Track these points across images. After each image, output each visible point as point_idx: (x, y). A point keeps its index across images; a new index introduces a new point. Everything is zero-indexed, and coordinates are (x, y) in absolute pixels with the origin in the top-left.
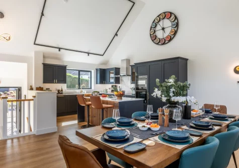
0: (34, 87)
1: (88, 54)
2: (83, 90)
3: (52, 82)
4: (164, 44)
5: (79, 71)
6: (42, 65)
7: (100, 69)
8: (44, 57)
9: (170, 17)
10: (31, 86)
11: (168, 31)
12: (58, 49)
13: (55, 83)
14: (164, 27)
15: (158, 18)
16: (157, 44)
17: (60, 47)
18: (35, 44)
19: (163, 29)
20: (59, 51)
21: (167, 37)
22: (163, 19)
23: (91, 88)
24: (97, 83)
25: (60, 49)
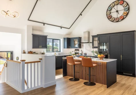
0: (26, 51)
1: (61, 27)
2: (56, 53)
3: (38, 47)
4: (118, 21)
5: (53, 40)
6: (32, 35)
7: (67, 38)
8: (33, 30)
9: (123, 4)
10: (24, 51)
11: (121, 13)
12: (43, 24)
13: (40, 48)
14: (118, 10)
15: (113, 4)
16: (112, 21)
17: (44, 22)
18: (28, 20)
19: (117, 11)
20: (44, 25)
21: (121, 17)
22: (117, 5)
23: (60, 51)
24: (64, 48)
25: (44, 24)
